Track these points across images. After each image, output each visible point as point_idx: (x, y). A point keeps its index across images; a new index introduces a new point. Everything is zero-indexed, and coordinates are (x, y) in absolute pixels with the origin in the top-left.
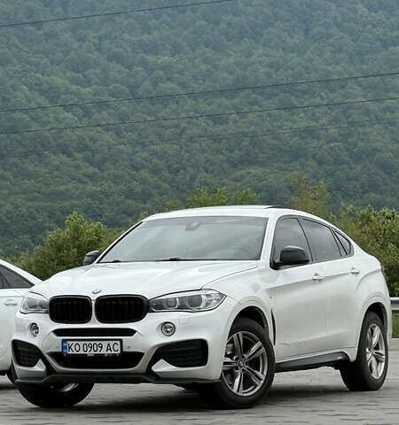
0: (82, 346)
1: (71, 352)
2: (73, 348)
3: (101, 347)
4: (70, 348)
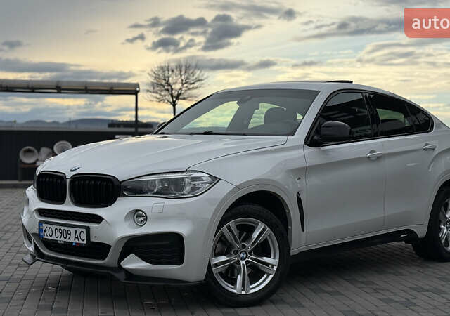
0: (54, 231)
1: (45, 237)
2: (47, 231)
3: (70, 234)
4: (45, 232)
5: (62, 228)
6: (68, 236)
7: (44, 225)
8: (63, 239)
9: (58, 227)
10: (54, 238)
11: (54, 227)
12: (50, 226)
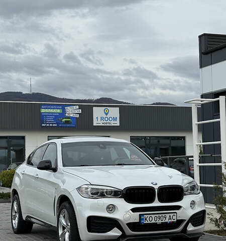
0: (153, 219)
1: (146, 222)
2: (148, 219)
3: (165, 218)
4: (146, 219)
5: (160, 215)
7: (145, 216)
9: (157, 215)
10: (153, 222)
11: (153, 216)
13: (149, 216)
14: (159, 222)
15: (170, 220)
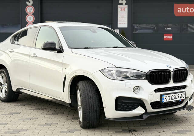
1: (166, 101)
2: (167, 98)
3: (178, 96)
4: (165, 98)
5: (175, 94)
6: (178, 97)
7: (165, 96)
8: (175, 100)
9: (173, 95)
10: (170, 100)
11: (171, 95)
12: (169, 95)
13: (168, 95)
14: (174, 100)
15: (181, 99)
